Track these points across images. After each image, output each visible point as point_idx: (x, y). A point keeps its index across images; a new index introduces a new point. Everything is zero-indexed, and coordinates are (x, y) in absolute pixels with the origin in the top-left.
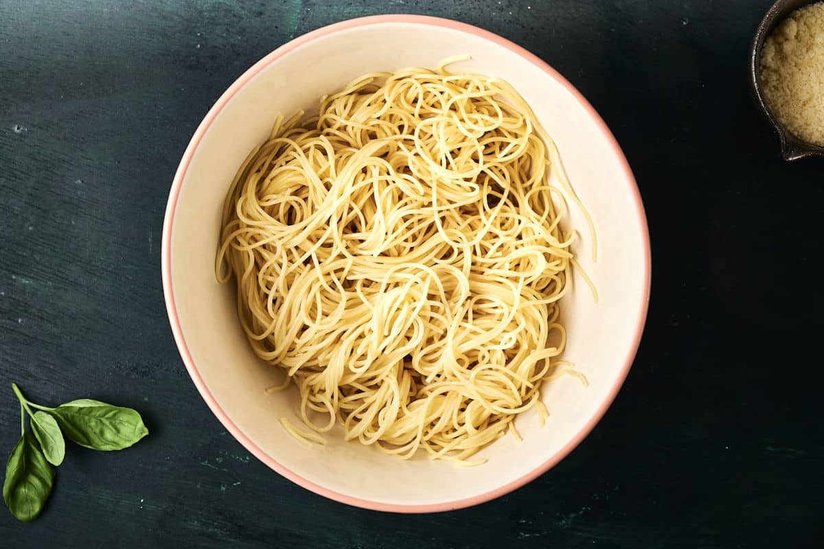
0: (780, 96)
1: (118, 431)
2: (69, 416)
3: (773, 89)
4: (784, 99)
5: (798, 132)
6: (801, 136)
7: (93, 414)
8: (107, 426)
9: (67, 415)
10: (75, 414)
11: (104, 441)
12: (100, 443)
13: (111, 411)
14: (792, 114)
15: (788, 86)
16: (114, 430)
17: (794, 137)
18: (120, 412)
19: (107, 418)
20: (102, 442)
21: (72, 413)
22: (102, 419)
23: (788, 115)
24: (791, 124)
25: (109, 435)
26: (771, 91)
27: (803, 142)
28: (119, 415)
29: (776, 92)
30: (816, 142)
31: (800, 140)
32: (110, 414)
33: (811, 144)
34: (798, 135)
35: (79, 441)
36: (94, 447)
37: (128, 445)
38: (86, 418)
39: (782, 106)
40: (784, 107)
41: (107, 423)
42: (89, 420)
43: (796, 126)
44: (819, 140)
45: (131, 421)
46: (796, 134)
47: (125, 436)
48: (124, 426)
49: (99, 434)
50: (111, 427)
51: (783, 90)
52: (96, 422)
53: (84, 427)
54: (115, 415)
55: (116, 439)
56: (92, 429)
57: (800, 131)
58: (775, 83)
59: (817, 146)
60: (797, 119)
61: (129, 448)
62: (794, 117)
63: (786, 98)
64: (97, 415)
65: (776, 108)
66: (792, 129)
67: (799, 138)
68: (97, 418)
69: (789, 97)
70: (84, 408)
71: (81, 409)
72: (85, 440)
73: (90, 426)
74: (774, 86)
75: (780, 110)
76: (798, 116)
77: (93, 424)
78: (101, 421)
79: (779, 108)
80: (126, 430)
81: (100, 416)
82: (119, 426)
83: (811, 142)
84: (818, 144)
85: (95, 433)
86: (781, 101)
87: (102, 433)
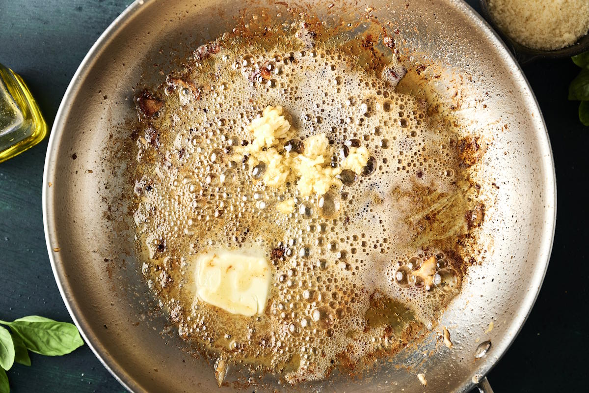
0: (507, 17)
1: (60, 340)
2: (22, 328)
3: (501, 12)
4: (510, 18)
5: (525, 42)
6: (528, 45)
7: (41, 327)
8: (52, 337)
9: (21, 327)
10: (27, 327)
11: (49, 348)
12: (46, 350)
13: (55, 325)
14: (519, 29)
15: (512, 8)
16: (58, 340)
17: (523, 46)
18: (62, 326)
19: (52, 330)
20: (48, 348)
21: (25, 326)
22: (49, 331)
23: (516, 30)
24: (519, 37)
25: (53, 343)
26: (499, 14)
27: (531, 49)
28: (61, 328)
29: (504, 13)
30: (541, 48)
31: (529, 48)
32: (55, 327)
33: (537, 50)
34: (526, 44)
35: (30, 348)
36: (42, 352)
37: (68, 352)
38: (36, 330)
39: (510, 24)
40: (511, 24)
41: (52, 334)
42: (38, 332)
43: (523, 37)
44: (543, 46)
45: (71, 332)
46: (524, 44)
47: (66, 344)
48: (65, 336)
49: (46, 343)
50: (55, 337)
51: (509, 12)
52: (44, 334)
53: (34, 338)
54: (58, 328)
55: (59, 347)
56: (41, 339)
57: (527, 41)
58: (501, 7)
59: (542, 51)
60: (523, 32)
61: (69, 354)
62: (521, 31)
63: (512, 17)
64: (44, 328)
65: (505, 26)
66: (520, 41)
67: (527, 46)
68: (44, 330)
69: (514, 16)
70: (33, 323)
71: (31, 324)
72: (35, 347)
73: (39, 337)
74: (501, 10)
75: (509, 27)
76: (524, 30)
77: (41, 334)
78: (48, 333)
79: (507, 26)
80: (66, 339)
81: (46, 329)
82: (62, 337)
83: (537, 48)
84: (543, 49)
85: (42, 342)
86: (508, 20)
87: (48, 342)
